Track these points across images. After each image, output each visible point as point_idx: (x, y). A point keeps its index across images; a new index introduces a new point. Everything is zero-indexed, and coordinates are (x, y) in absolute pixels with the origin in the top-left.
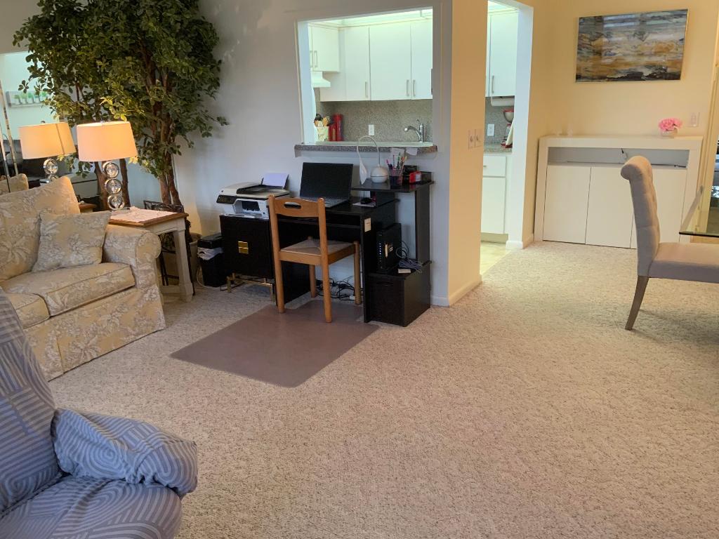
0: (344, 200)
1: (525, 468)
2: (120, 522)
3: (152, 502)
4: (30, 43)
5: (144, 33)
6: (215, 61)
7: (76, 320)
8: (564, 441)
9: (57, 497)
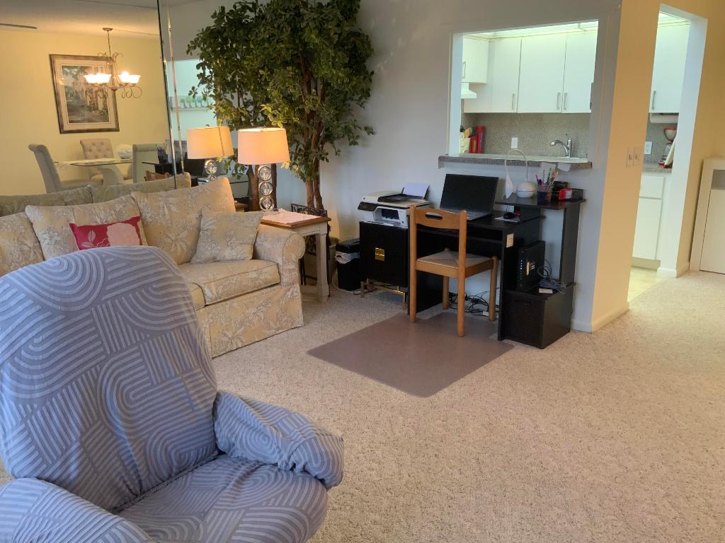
0: (486, 214)
1: (674, 513)
2: (273, 505)
3: (301, 492)
4: (201, 52)
5: (305, 44)
6: (367, 72)
7: (227, 310)
8: (720, 491)
9: (215, 473)
